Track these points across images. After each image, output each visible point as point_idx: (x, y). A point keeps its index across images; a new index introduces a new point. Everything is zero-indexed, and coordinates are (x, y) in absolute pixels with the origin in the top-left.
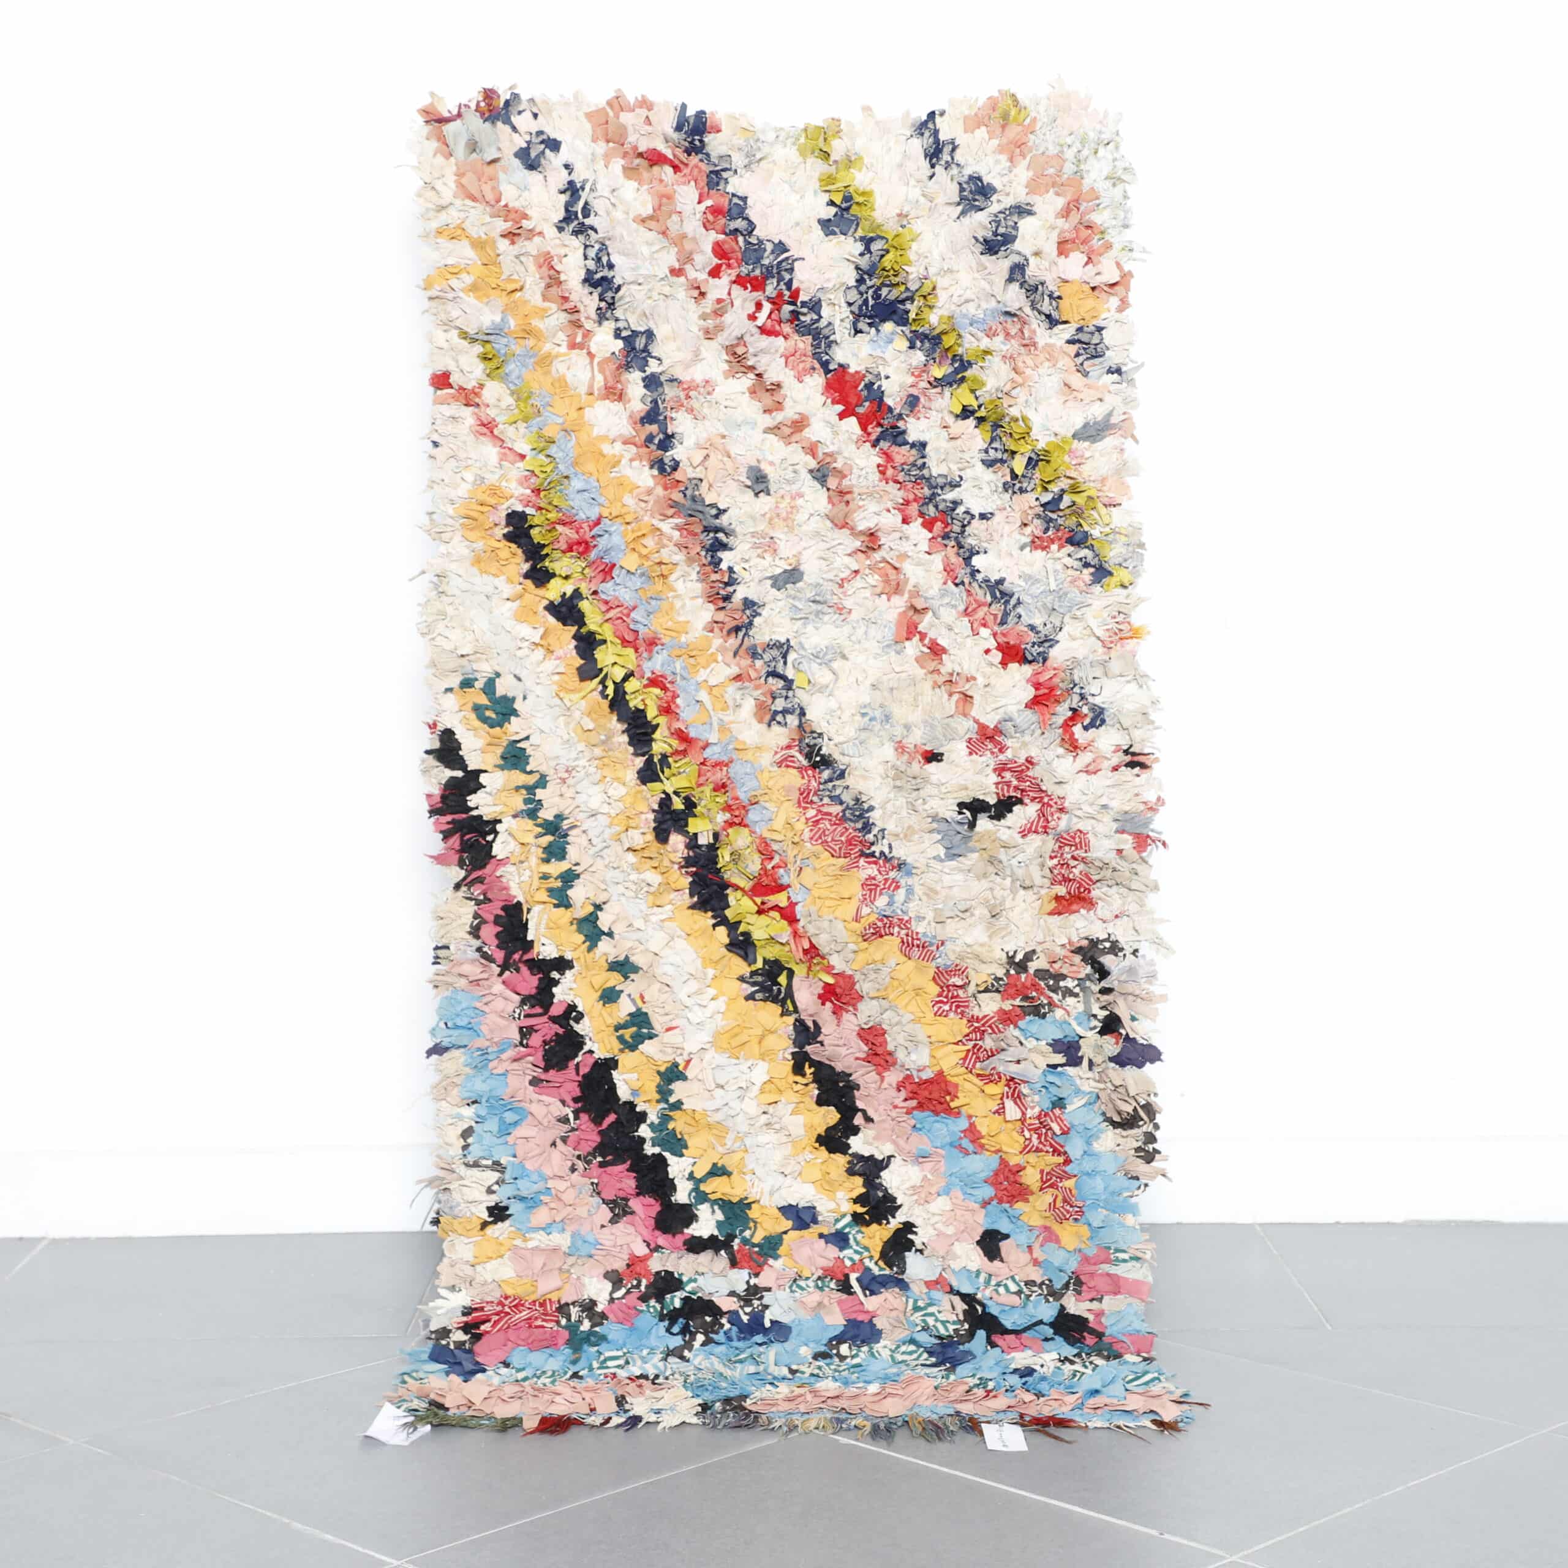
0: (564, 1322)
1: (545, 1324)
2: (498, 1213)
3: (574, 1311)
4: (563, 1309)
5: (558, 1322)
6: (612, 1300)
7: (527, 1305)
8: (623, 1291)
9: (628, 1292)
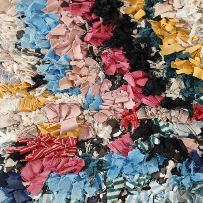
0: (80, 153)
1: (68, 154)
2: (39, 80)
3: (88, 145)
4: (80, 144)
5: (77, 153)
6: (112, 139)
7: (55, 141)
8: (119, 133)
9: (123, 133)
